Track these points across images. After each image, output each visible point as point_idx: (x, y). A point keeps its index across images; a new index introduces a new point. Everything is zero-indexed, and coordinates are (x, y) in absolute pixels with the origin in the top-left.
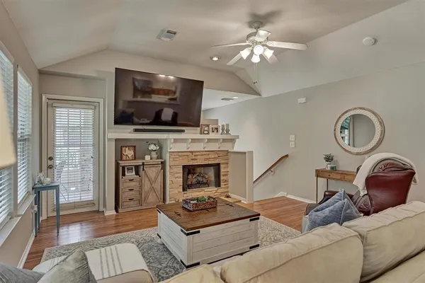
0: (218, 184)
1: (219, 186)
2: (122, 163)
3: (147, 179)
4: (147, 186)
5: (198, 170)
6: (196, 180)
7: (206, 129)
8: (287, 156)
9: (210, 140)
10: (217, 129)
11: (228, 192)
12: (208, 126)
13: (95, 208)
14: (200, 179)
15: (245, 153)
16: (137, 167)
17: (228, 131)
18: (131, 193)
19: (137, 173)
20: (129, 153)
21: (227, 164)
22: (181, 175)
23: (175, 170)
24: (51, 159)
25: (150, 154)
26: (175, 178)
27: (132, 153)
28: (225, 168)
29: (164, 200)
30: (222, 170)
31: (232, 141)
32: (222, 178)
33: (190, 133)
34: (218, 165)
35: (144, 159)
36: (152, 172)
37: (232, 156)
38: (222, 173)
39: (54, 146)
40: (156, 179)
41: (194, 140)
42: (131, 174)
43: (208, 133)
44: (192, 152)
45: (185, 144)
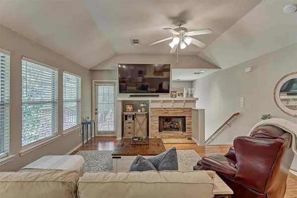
0: (184, 130)
1: (185, 131)
2: (125, 113)
3: (137, 123)
4: (137, 126)
5: (173, 120)
6: (169, 126)
7: (174, 94)
8: (238, 114)
9: (175, 101)
10: (182, 94)
11: (191, 136)
12: (176, 92)
13: (114, 135)
14: (172, 125)
15: (198, 110)
16: (133, 116)
17: (192, 95)
18: (129, 129)
19: (133, 119)
20: (130, 108)
21: (191, 117)
22: (158, 122)
23: (154, 118)
24: (96, 110)
25: (141, 109)
26: (154, 123)
27: (132, 108)
28: (189, 119)
29: (148, 135)
30: (187, 121)
31: (194, 101)
32: (187, 126)
33: (163, 97)
34: (184, 117)
35: (137, 111)
36: (141, 119)
37: (193, 112)
38: (186, 123)
39: (97, 103)
40: (143, 123)
41: (164, 101)
42: (130, 119)
43: (176, 97)
44: (165, 108)
45: (160, 104)
